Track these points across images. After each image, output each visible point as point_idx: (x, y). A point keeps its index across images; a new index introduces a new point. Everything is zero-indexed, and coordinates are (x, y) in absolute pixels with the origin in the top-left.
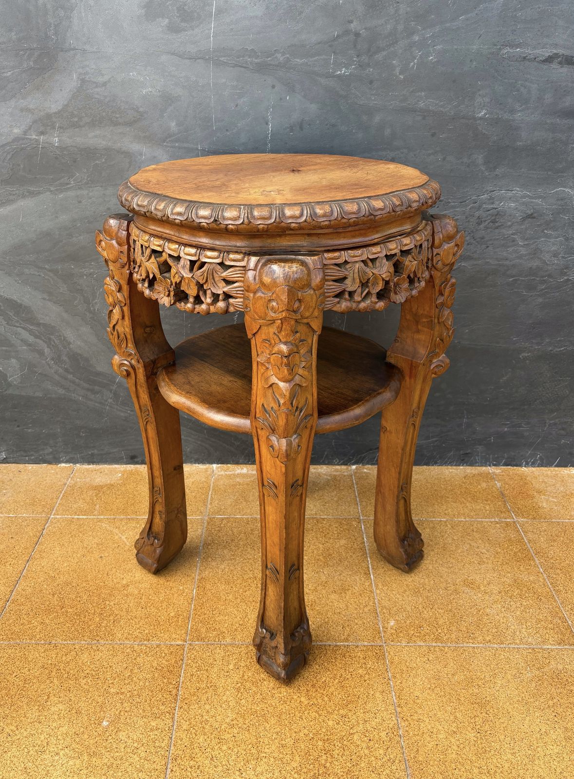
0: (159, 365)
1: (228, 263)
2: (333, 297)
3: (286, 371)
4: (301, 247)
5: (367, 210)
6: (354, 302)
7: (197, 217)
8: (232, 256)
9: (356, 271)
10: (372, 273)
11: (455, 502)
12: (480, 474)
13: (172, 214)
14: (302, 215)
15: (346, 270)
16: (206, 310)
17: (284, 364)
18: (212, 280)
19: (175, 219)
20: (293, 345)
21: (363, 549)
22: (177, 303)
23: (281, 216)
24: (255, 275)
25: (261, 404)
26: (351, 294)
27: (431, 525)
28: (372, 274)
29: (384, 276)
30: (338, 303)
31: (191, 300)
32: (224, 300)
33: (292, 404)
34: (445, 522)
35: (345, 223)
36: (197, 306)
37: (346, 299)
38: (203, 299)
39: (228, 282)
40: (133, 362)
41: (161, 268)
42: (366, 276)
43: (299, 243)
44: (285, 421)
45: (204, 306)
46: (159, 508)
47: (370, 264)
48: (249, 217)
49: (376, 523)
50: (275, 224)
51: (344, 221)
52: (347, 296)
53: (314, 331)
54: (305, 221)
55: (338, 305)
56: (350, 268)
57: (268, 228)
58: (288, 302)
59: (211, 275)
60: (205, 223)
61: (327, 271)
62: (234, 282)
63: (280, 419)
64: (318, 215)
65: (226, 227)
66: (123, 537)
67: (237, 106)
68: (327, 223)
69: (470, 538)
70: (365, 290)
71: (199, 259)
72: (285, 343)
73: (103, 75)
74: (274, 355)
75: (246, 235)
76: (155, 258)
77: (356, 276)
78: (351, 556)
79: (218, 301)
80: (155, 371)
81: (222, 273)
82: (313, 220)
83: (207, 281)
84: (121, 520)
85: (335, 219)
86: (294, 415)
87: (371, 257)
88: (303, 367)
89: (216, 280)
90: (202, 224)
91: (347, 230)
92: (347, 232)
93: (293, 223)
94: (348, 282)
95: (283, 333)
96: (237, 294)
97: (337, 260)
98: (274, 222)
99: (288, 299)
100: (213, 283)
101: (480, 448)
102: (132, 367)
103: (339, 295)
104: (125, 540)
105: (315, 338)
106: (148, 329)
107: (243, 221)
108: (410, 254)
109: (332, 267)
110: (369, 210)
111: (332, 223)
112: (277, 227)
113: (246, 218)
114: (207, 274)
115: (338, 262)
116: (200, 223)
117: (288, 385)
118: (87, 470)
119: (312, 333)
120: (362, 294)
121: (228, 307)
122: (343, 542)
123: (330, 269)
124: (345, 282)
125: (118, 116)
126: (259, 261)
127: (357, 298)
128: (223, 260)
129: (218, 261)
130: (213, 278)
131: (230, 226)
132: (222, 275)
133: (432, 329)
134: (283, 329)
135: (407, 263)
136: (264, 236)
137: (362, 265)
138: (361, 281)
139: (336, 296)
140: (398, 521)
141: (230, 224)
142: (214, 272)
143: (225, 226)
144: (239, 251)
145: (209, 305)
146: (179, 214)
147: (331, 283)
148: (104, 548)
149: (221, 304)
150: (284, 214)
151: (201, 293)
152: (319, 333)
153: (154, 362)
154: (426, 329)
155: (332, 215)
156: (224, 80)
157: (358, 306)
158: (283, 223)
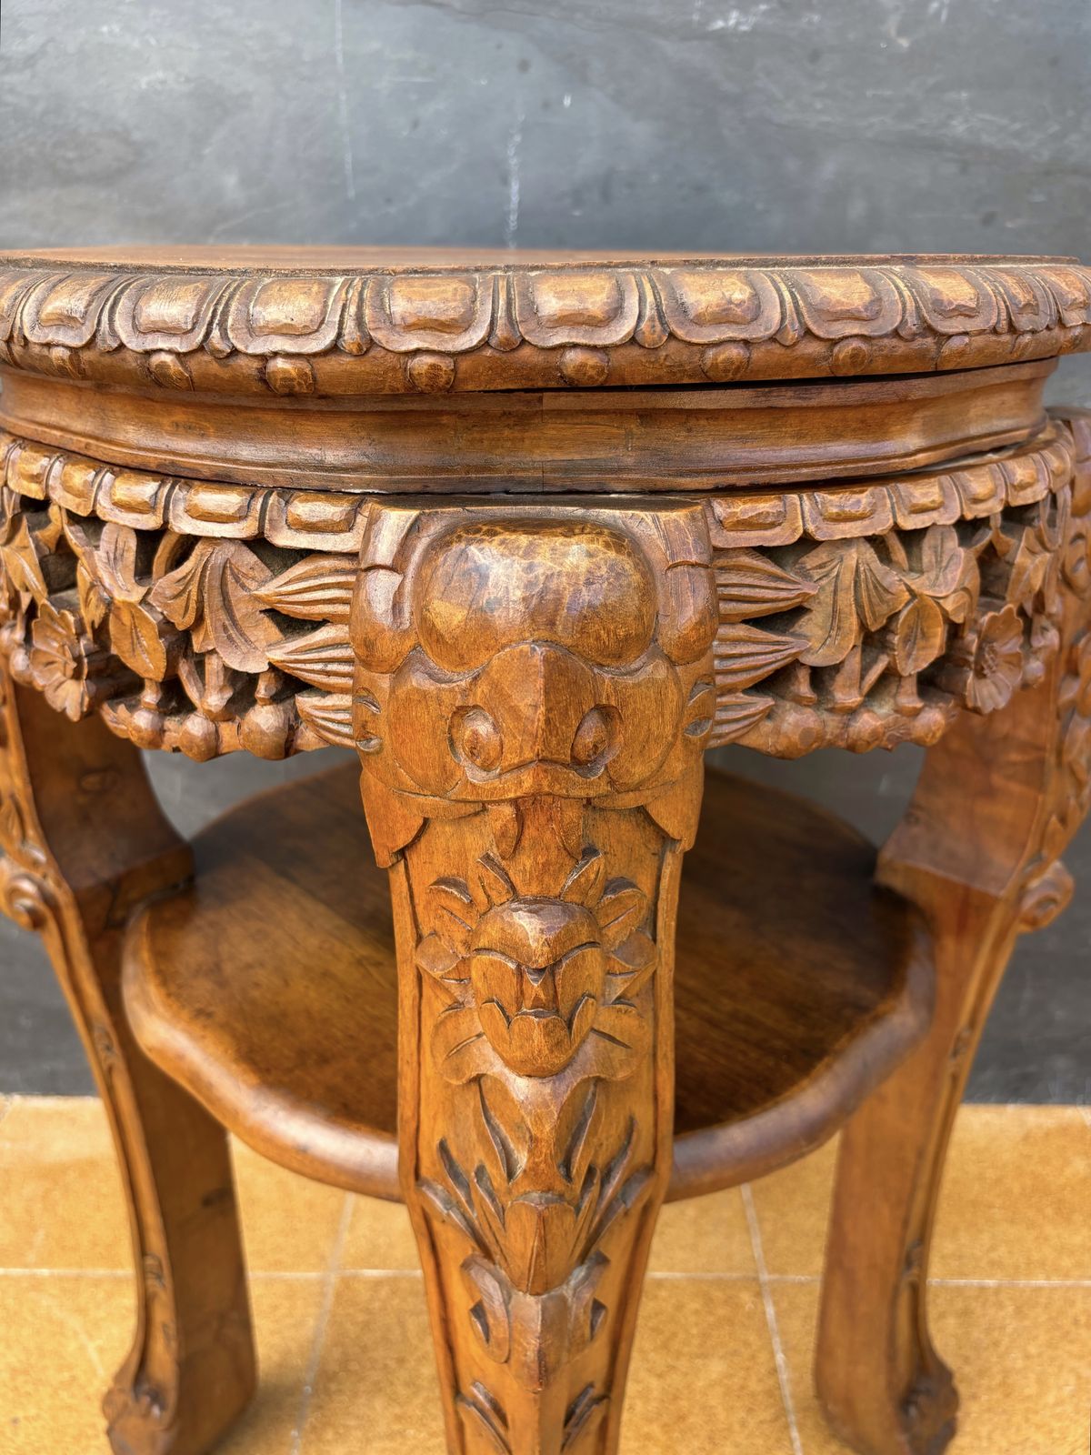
0: (133, 895)
1: (285, 538)
2: (745, 691)
3: (538, 1036)
4: (612, 471)
5: (910, 306)
6: (832, 711)
7: (135, 327)
8: (304, 509)
9: (847, 579)
10: (910, 590)
11: (1012, 1222)
12: (1064, 1130)
13: (38, 322)
14: (616, 312)
15: (806, 575)
16: (205, 739)
17: (528, 1003)
18: (223, 616)
19: (48, 345)
20: (572, 916)
21: (774, 1393)
22: (106, 707)
23: (516, 314)
24: (399, 593)
25: (436, 1142)
26: (820, 677)
27: (959, 1305)
28: (907, 596)
29: (949, 606)
30: (769, 714)
31: (150, 696)
32: (275, 699)
33: (567, 1164)
34: (997, 1291)
35: (812, 361)
36: (171, 723)
37: (799, 701)
38: (192, 692)
39: (291, 625)
40: (50, 885)
41: (51, 568)
42: (882, 601)
43: (600, 454)
44: (533, 1243)
45: (195, 726)
46: (163, 1314)
47: (899, 553)
48: (367, 319)
49: (823, 1349)
50: (488, 352)
51: (812, 348)
52: (803, 687)
53: (665, 839)
54: (633, 340)
55: (767, 726)
56: (821, 566)
57: (455, 370)
58: (548, 721)
59: (217, 592)
60: (170, 352)
61: (722, 579)
62: (316, 624)
63: (513, 1227)
64: (692, 314)
65: (262, 370)
66: (92, 1347)
67: (415, 124)
68: (735, 352)
69: (1075, 1348)
70: (875, 661)
71: (166, 522)
72: (536, 905)
73: (24, 34)
74: (485, 957)
75: (363, 413)
76: (31, 529)
77: (847, 600)
78: (743, 1424)
79: (253, 702)
80: (119, 914)
81: (263, 583)
82: (672, 336)
83: (200, 619)
84: (97, 1283)
85: (772, 339)
86: (578, 1210)
87: (910, 523)
88: (619, 1000)
89: (238, 615)
90: (155, 359)
91: (813, 403)
92: (813, 408)
93: (575, 346)
94: (812, 626)
95: (526, 861)
96: (328, 674)
97: (768, 533)
98: (485, 343)
99: (549, 710)
100: (225, 628)
101: (1061, 1063)
102: (47, 899)
103: (774, 683)
104: (94, 1356)
105: (671, 867)
106: (92, 781)
107: (339, 335)
108: (1030, 525)
109: (746, 560)
110: (918, 308)
111: (757, 354)
112: (498, 369)
113: (350, 325)
114: (200, 591)
115: (774, 537)
116: (149, 353)
117: (547, 1090)
118: (38, 1114)
119: (654, 846)
120: (862, 678)
121: (291, 730)
122: (716, 1368)
123: (739, 569)
124: (796, 628)
125: (71, 155)
126: (414, 529)
127: (846, 695)
128: (261, 527)
129: (245, 529)
130: (227, 607)
131: (280, 364)
132: (263, 592)
133: (1041, 786)
134: (526, 843)
135: (1020, 559)
136: (445, 420)
137: (870, 554)
138: (863, 626)
139: (763, 686)
140: (891, 1357)
141: (275, 354)
142: (230, 578)
143: (256, 364)
144: (334, 486)
145: (213, 717)
146: (66, 320)
147: (742, 631)
148: (29, 1388)
149: (264, 718)
150: (532, 309)
151: (184, 670)
152: (687, 843)
153: (114, 888)
154: (1015, 788)
155: (755, 319)
156: (375, 45)
157: (846, 726)
158: (526, 351)
